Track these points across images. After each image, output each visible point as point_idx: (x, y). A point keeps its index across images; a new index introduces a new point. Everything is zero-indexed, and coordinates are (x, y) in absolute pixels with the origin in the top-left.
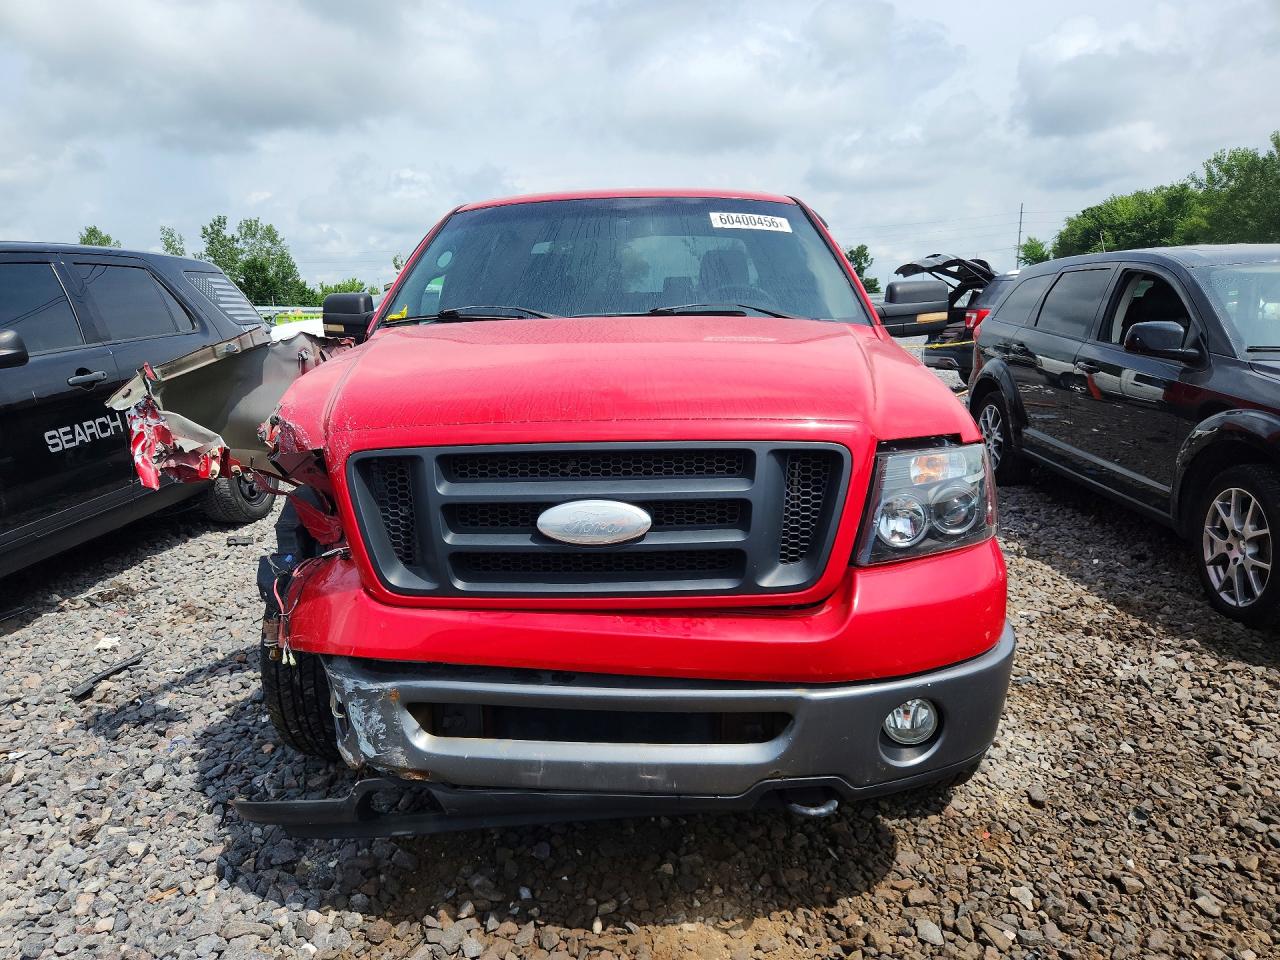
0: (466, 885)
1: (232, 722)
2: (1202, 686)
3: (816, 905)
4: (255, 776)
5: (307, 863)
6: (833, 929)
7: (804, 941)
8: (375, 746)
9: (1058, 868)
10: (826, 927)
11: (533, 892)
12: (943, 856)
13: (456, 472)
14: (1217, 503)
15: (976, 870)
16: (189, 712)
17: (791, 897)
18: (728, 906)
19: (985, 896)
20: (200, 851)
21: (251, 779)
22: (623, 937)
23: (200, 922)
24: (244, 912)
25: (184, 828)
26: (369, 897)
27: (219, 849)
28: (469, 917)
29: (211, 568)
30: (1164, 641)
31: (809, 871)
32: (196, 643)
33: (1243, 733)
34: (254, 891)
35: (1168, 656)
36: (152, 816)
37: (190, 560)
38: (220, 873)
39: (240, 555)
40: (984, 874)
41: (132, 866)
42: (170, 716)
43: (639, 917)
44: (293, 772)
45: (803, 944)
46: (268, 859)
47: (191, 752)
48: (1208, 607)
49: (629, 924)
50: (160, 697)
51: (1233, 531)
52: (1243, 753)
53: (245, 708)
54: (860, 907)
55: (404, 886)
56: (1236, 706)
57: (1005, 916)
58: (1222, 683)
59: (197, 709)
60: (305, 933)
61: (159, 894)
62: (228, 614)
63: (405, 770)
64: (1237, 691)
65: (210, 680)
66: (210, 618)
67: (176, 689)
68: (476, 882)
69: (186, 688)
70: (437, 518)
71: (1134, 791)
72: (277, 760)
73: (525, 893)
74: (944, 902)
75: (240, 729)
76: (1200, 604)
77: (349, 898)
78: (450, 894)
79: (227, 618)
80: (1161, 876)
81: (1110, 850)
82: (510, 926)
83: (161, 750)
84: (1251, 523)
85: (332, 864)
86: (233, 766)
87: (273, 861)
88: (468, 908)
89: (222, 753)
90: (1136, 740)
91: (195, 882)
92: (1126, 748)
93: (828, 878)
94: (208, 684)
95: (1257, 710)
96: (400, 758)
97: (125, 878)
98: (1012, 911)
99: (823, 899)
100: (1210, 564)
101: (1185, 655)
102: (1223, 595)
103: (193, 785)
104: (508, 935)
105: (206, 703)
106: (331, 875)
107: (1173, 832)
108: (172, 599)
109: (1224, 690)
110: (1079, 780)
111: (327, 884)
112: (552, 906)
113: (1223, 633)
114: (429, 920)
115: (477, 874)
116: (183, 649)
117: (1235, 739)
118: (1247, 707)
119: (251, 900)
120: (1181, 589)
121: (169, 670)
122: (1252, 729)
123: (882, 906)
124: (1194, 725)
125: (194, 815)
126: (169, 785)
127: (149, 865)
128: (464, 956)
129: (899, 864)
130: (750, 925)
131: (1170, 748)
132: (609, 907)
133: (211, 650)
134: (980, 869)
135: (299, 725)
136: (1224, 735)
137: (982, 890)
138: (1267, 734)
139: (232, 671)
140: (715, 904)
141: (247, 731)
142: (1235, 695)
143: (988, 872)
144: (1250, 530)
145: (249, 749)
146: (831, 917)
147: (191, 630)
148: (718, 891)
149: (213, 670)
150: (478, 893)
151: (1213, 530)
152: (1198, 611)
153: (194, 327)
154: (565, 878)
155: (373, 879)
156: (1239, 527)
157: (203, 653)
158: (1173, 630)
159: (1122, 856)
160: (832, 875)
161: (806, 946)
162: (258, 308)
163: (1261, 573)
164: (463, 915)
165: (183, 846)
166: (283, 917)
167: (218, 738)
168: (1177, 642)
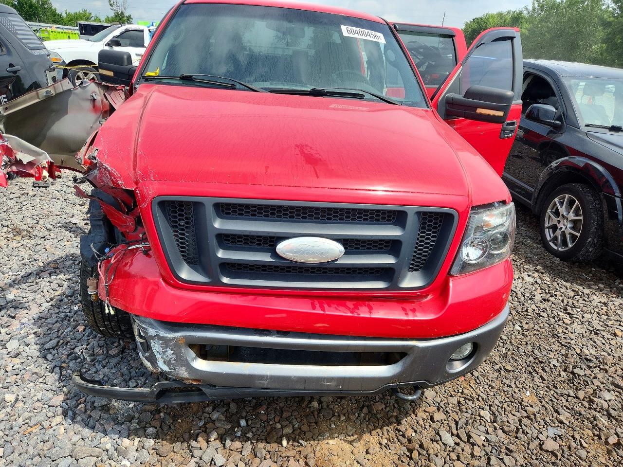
0: (210, 417)
1: (56, 309)
2: (546, 293)
3: (391, 423)
4: (76, 347)
5: (116, 404)
6: (401, 438)
7: (388, 446)
8: (169, 366)
9: (498, 397)
10: (397, 436)
11: (247, 421)
12: (445, 392)
13: (223, 211)
14: (556, 200)
15: (462, 400)
16: (28, 302)
17: (378, 420)
18: (349, 428)
19: (469, 416)
20: (50, 399)
21: (73, 349)
22: (299, 449)
23: (58, 448)
24: (83, 439)
25: (38, 383)
26: (156, 428)
27: (61, 397)
28: (215, 440)
29: (26, 203)
30: (526, 267)
31: (385, 404)
32: (25, 254)
33: (567, 320)
34: (87, 425)
35: (529, 276)
36: (17, 375)
37: (12, 196)
38: (65, 414)
39: (42, 194)
40: (466, 401)
41: (9, 409)
42: (16, 305)
43: (305, 435)
44: (99, 346)
45: (388, 448)
46: (93, 403)
47: (33, 331)
48: (543, 248)
49: (301, 441)
50: (8, 292)
51: (563, 215)
52: (568, 331)
53: (62, 300)
54: (411, 423)
55: (174, 418)
56: (562, 305)
57: (479, 427)
58: (555, 292)
59: (33, 300)
60: (122, 453)
61: (29, 429)
62: (41, 235)
63: (187, 379)
64: (561, 296)
65: (38, 281)
66: (30, 237)
67: (17, 287)
68: (215, 416)
69: (23, 286)
70: (213, 241)
71: (524, 352)
72: (88, 336)
73: (243, 423)
74: (450, 419)
75: (62, 315)
76: (539, 246)
77: (145, 431)
78: (202, 423)
79: (42, 238)
80: (543, 401)
81: (518, 386)
82: (238, 444)
83: (15, 328)
84: (573, 213)
85: (131, 406)
86: (61, 341)
87: (95, 405)
88: (214, 435)
89: (53, 332)
90: (521, 322)
91: (50, 419)
92: (517, 327)
93: (395, 408)
94: (37, 283)
95: (571, 307)
96: (183, 373)
97: (5, 419)
98: (482, 424)
99: (393, 420)
100: (547, 228)
101: (536, 275)
102: (551, 244)
103: (38, 354)
104: (237, 449)
105: (37, 297)
106: (131, 413)
107: (544, 376)
108: (5, 223)
109: (556, 295)
110: (500, 346)
111: (130, 419)
112: (258, 430)
113: (550, 262)
114: (193, 443)
115: (215, 412)
116: (17, 258)
117: (564, 323)
118: (566, 305)
119: (87, 432)
120: (530, 237)
121: (11, 273)
122: (570, 317)
123: (421, 422)
124: (545, 315)
125: (43, 374)
126: (24, 354)
127: (20, 408)
128: (215, 464)
129: (426, 398)
130: (361, 438)
131: (537, 327)
132: (288, 430)
133: (35, 260)
134: (463, 399)
135: (105, 326)
136: (559, 321)
137: (467, 412)
138: (577, 320)
139: (50, 274)
140: (343, 426)
141: (66, 316)
142: (561, 298)
143: (467, 401)
144: (572, 216)
145: (69, 329)
146: (399, 431)
147: (19, 245)
148: (343, 418)
149: (38, 274)
150: (218, 424)
151: (551, 212)
152: (539, 250)
153: (2, 51)
154: (263, 412)
155: (157, 416)
156: (566, 213)
157: (30, 262)
158: (529, 261)
159: (524, 389)
160: (396, 405)
161: (390, 449)
162: (28, 23)
163: (573, 237)
164: (212, 439)
165: (39, 396)
166: (108, 442)
167: (49, 321)
168: (532, 268)
